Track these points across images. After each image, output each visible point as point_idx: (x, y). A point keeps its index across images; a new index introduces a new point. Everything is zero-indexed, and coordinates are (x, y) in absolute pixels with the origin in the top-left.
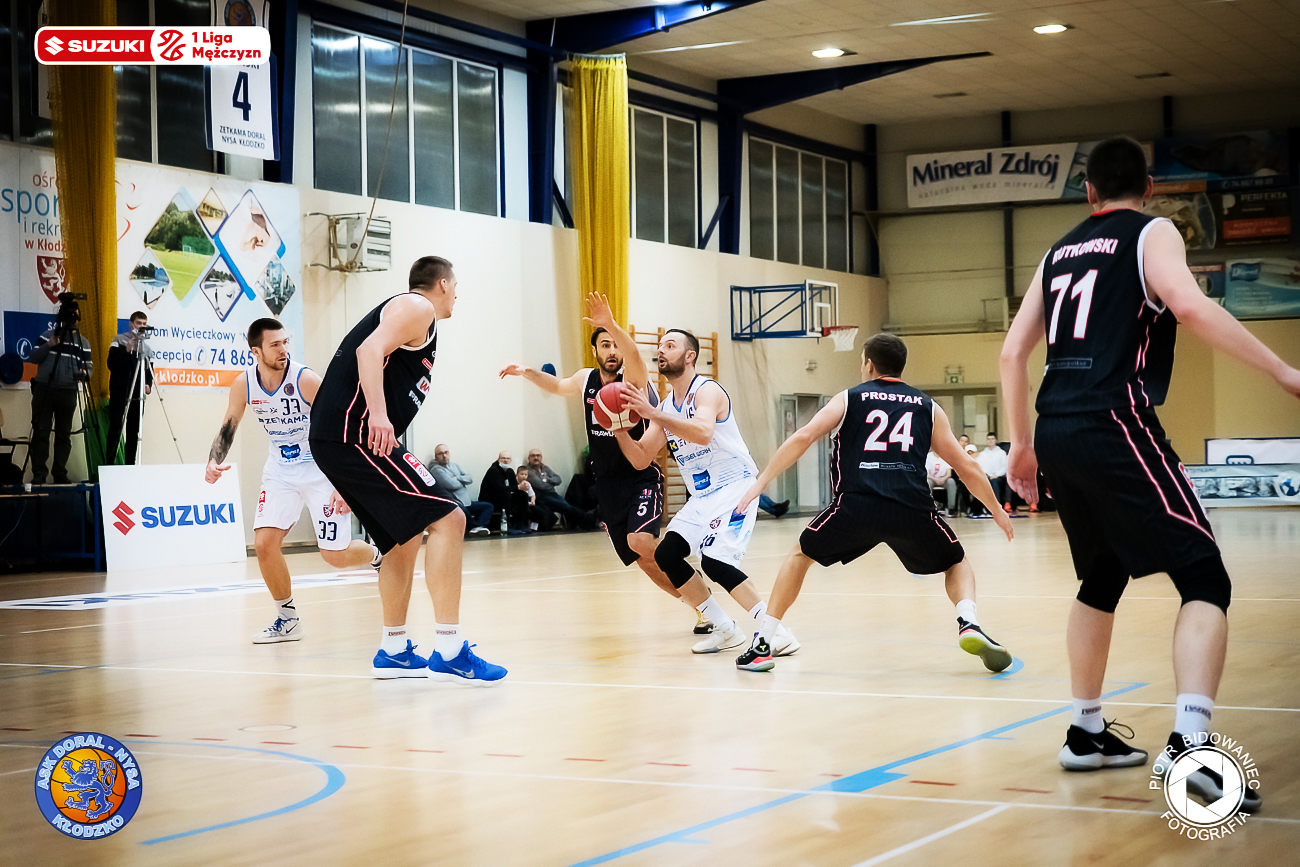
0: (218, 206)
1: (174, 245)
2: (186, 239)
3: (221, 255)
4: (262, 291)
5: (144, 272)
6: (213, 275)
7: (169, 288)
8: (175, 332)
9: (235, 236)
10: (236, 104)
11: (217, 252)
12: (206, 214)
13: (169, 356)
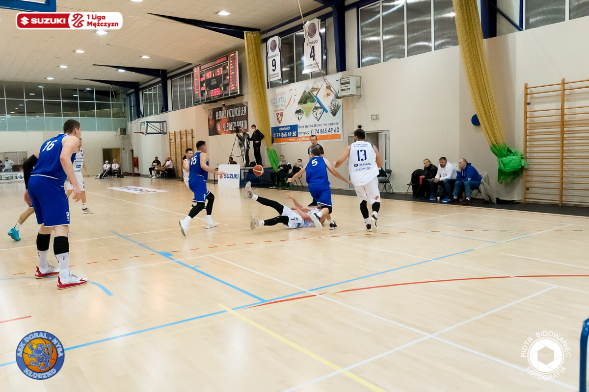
0: (317, 87)
1: (305, 103)
2: (308, 99)
3: (318, 102)
4: (330, 109)
5: (298, 112)
6: (316, 108)
7: (304, 115)
8: (306, 126)
9: (321, 96)
10: (311, 57)
11: (316, 101)
12: (314, 91)
13: (304, 133)
